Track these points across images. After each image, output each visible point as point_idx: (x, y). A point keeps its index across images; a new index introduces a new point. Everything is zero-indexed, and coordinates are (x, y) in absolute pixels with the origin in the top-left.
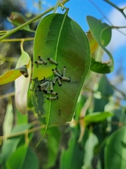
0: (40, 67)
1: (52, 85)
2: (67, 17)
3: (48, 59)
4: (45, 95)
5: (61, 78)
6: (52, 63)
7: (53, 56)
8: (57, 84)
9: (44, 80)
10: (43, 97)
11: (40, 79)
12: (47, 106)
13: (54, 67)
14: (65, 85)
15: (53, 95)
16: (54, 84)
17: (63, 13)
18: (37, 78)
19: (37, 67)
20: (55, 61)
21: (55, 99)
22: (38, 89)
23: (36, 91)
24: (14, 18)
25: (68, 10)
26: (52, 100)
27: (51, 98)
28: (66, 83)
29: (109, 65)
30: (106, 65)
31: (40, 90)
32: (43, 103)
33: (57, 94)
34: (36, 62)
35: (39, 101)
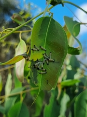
0: (35, 52)
1: (42, 64)
2: (52, 19)
3: (40, 47)
4: (38, 71)
5: (48, 60)
6: (43, 49)
7: (43, 45)
8: (45, 64)
9: (37, 61)
10: (37, 72)
11: (35, 60)
12: (40, 78)
13: (44, 52)
14: (51, 64)
15: (43, 71)
16: (44, 64)
17: (50, 16)
18: (33, 60)
19: (33, 52)
20: (44, 48)
21: (44, 74)
22: (33, 67)
23: (32, 68)
24: (15, 17)
26: (42, 74)
27: (42, 72)
28: (52, 63)
29: (78, 49)
30: (76, 49)
31: (35, 68)
32: (37, 76)
33: (46, 70)
34: (32, 49)
35: (34, 75)
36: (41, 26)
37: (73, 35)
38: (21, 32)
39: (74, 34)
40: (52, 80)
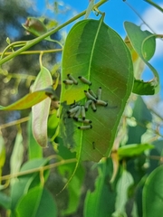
0: (70, 87)
1: (84, 111)
2: (103, 24)
3: (80, 78)
4: (75, 123)
5: (95, 102)
6: (85, 83)
7: (85, 73)
8: (90, 110)
9: (74, 105)
10: (72, 126)
11: (69, 103)
12: (78, 137)
13: (87, 88)
14: (101, 111)
15: (85, 124)
16: (86, 110)
17: (98, 19)
18: (65, 102)
19: (66, 88)
20: (88, 80)
21: (88, 129)
22: (66, 116)
23: (64, 118)
24: (30, 24)
25: (104, 14)
26: (84, 130)
27: (83, 126)
28: (103, 108)
30: (149, 84)
31: (69, 117)
32: (73, 133)
33: (90, 122)
34: (64, 82)
35: (67, 131)
36: (82, 37)
37: (143, 58)
38: (42, 52)
39: (145, 55)
40: (102, 141)
